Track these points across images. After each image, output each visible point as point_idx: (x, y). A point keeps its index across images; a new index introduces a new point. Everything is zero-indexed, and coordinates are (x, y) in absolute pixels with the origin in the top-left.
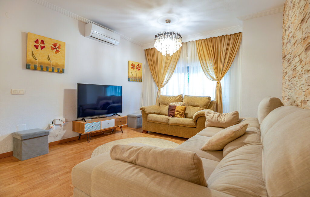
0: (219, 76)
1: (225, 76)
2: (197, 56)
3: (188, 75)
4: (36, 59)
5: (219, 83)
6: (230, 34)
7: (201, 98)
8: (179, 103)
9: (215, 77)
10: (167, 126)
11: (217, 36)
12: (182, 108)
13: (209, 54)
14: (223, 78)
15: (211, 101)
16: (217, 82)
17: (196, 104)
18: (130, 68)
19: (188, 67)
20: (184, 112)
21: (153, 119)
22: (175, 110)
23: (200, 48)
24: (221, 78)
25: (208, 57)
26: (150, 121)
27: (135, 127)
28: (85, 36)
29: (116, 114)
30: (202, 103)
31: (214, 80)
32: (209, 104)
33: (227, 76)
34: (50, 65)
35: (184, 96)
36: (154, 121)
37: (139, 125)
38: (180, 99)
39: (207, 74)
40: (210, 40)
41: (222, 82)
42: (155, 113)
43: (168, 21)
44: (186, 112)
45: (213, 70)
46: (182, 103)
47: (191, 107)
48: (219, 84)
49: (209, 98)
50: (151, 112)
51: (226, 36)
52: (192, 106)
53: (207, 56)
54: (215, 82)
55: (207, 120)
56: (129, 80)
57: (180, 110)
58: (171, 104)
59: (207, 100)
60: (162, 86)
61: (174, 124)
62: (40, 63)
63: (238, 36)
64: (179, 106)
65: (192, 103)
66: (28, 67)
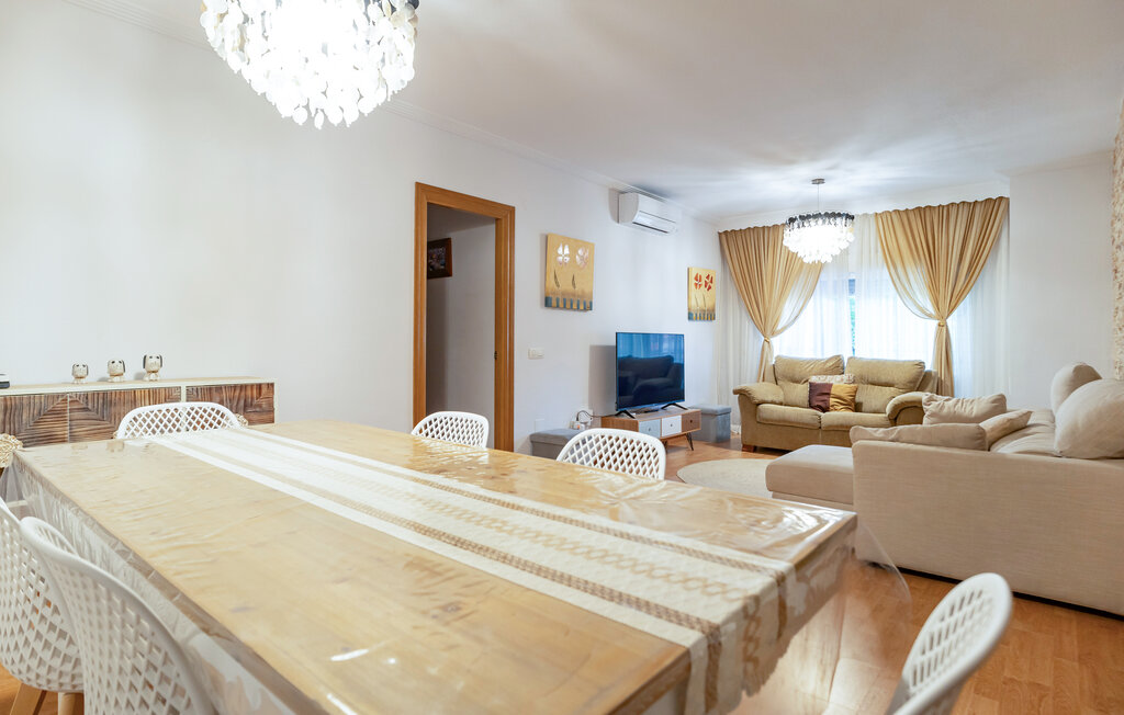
0: (944, 306)
1: (961, 305)
2: (877, 251)
3: (852, 303)
4: (558, 286)
5: (943, 326)
6: (972, 201)
7: (897, 365)
8: (838, 377)
9: (931, 309)
10: (816, 432)
11: (936, 205)
12: (848, 390)
13: (914, 249)
14: (955, 313)
15: (926, 373)
16: (937, 322)
17: (884, 379)
18: (693, 286)
19: (852, 282)
20: (853, 400)
21: (775, 416)
22: (828, 394)
23: (887, 233)
24: (951, 311)
25: (911, 259)
26: (767, 420)
27: (713, 438)
28: (618, 222)
29: (674, 404)
30: (901, 377)
31: (930, 316)
32: (922, 380)
33: (965, 306)
34: (574, 295)
35: (846, 361)
36: (779, 421)
37: (720, 433)
38: (837, 367)
39: (909, 303)
40: (917, 212)
41: (951, 322)
42: (772, 402)
43: (819, 181)
44: (857, 399)
45: (926, 292)
46: (845, 377)
47: (870, 386)
48: (944, 328)
49: (921, 364)
50: (766, 399)
51: (961, 206)
52: (874, 384)
53: (909, 253)
54: (934, 323)
55: (927, 413)
56: (690, 318)
57: (843, 395)
58: (814, 379)
59: (915, 371)
60: (773, 334)
61: (837, 426)
62: (563, 294)
63: (995, 208)
64: (839, 384)
65: (872, 377)
66: (547, 303)
